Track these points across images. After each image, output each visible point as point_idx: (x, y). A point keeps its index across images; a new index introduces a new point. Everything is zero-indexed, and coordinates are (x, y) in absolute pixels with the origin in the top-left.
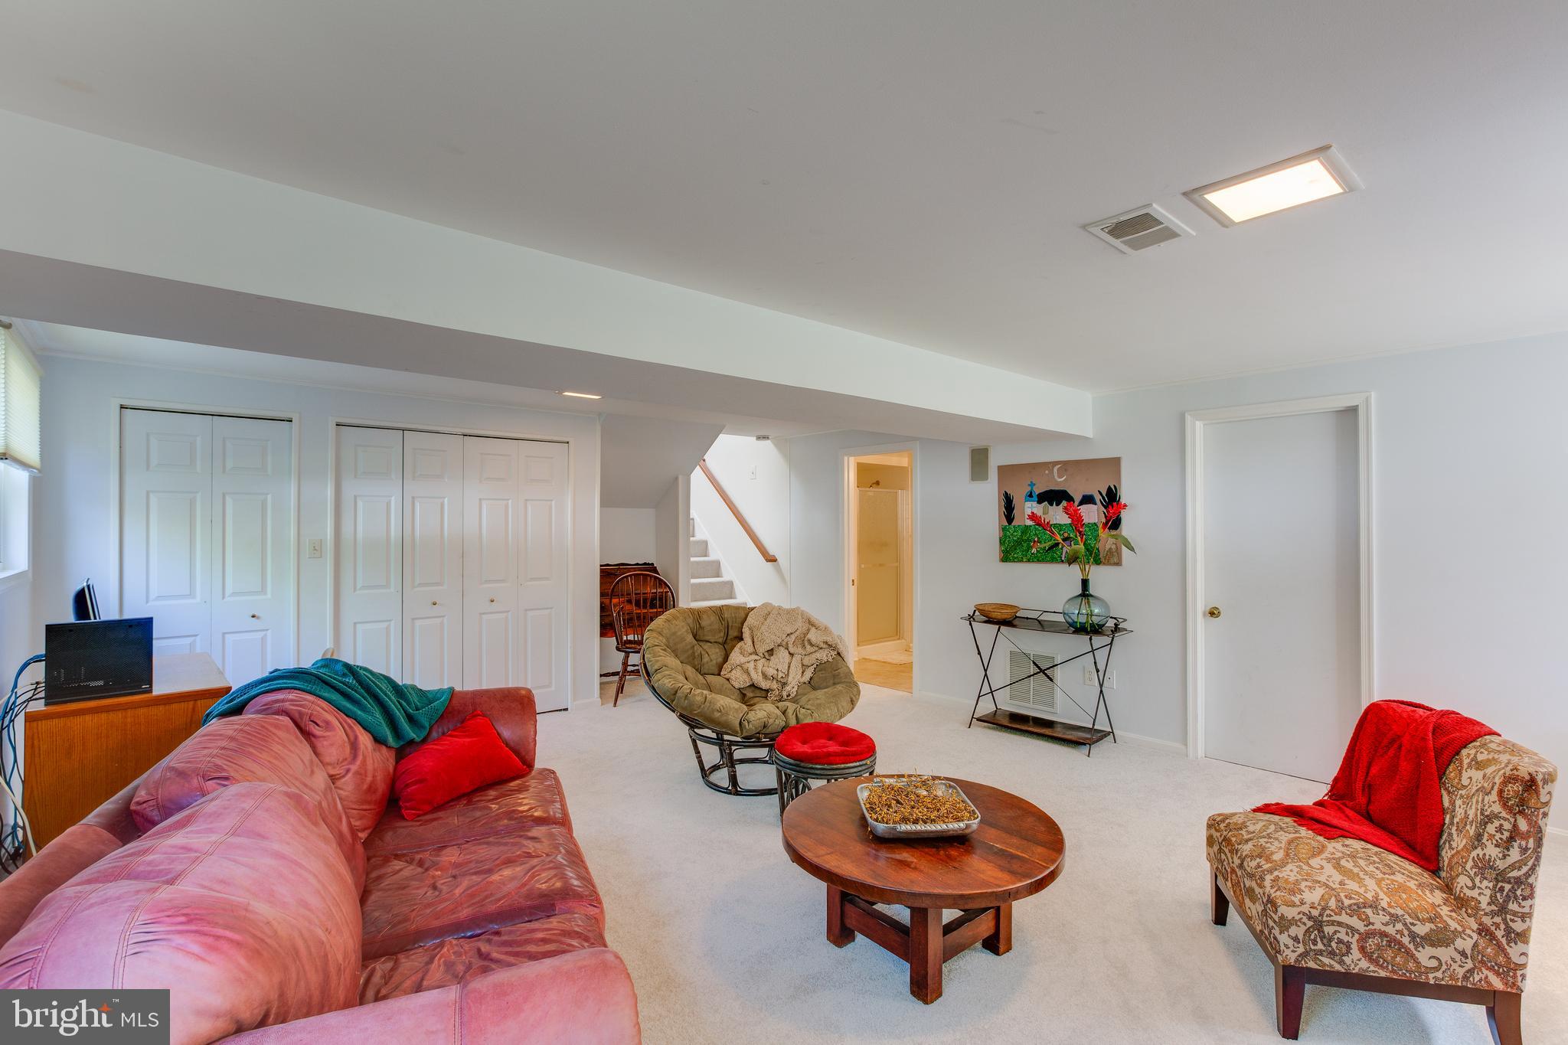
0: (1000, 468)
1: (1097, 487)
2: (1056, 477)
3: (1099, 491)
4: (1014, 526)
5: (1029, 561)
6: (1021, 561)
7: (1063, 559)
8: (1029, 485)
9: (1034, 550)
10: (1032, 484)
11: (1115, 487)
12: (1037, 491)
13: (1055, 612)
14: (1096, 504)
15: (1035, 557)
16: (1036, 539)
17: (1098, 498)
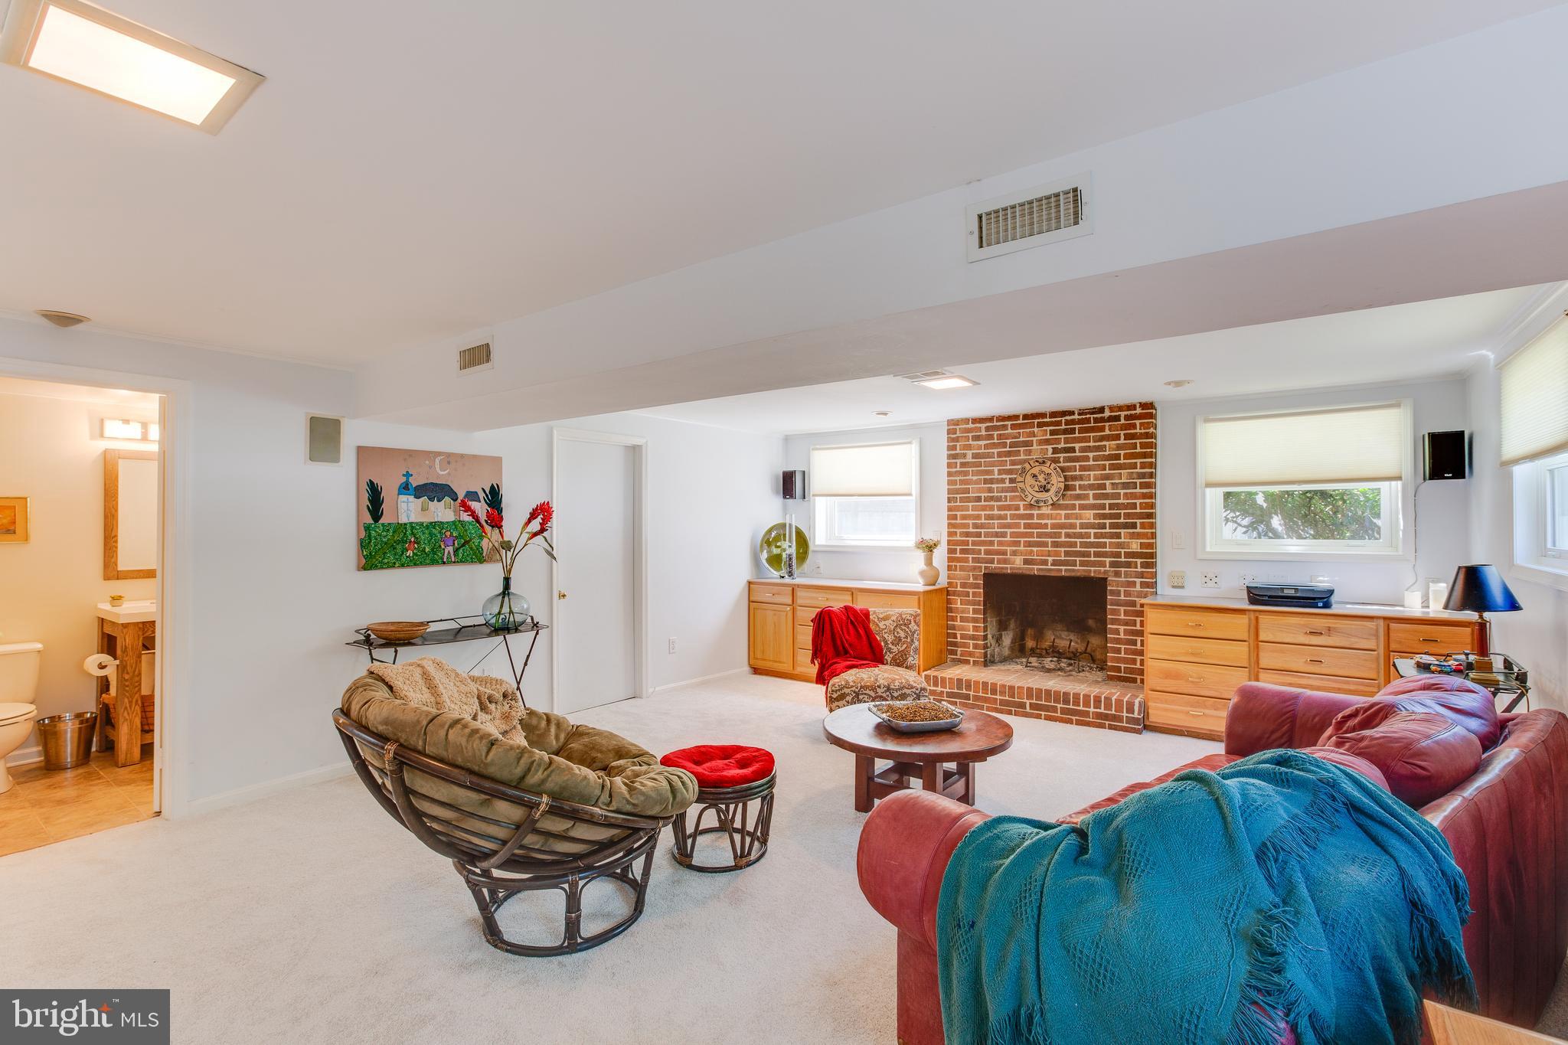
0: (360, 450)
1: (480, 484)
2: (438, 469)
3: (483, 489)
4: (383, 525)
5: (402, 566)
6: (393, 566)
7: (445, 560)
8: (404, 475)
9: (410, 553)
10: (408, 475)
11: (498, 486)
12: (415, 482)
13: (441, 620)
14: (480, 502)
15: (411, 561)
16: (413, 540)
17: (482, 495)
